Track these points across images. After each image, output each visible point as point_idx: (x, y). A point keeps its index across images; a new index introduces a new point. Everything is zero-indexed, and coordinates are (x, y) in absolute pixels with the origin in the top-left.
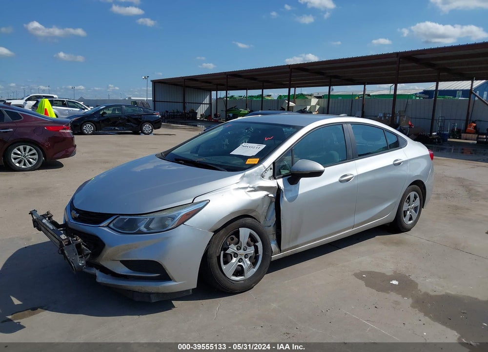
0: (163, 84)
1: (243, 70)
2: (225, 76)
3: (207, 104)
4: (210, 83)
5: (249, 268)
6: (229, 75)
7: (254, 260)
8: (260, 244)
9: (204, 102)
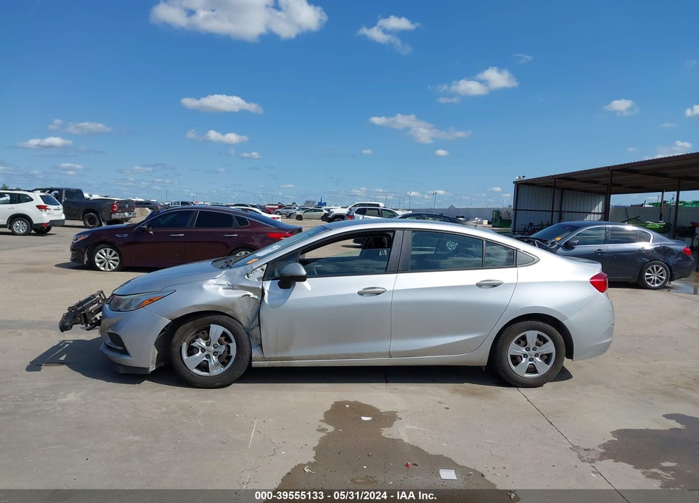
0: (527, 187)
1: (635, 163)
2: (609, 172)
3: (599, 213)
4: (597, 182)
5: (216, 365)
6: (615, 170)
7: (224, 360)
8: (233, 346)
9: (593, 211)
